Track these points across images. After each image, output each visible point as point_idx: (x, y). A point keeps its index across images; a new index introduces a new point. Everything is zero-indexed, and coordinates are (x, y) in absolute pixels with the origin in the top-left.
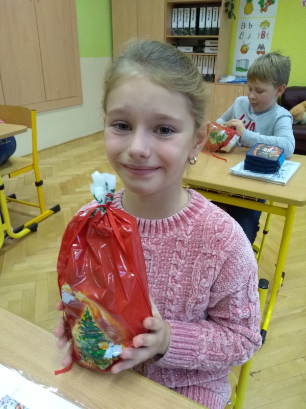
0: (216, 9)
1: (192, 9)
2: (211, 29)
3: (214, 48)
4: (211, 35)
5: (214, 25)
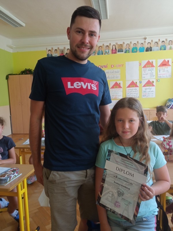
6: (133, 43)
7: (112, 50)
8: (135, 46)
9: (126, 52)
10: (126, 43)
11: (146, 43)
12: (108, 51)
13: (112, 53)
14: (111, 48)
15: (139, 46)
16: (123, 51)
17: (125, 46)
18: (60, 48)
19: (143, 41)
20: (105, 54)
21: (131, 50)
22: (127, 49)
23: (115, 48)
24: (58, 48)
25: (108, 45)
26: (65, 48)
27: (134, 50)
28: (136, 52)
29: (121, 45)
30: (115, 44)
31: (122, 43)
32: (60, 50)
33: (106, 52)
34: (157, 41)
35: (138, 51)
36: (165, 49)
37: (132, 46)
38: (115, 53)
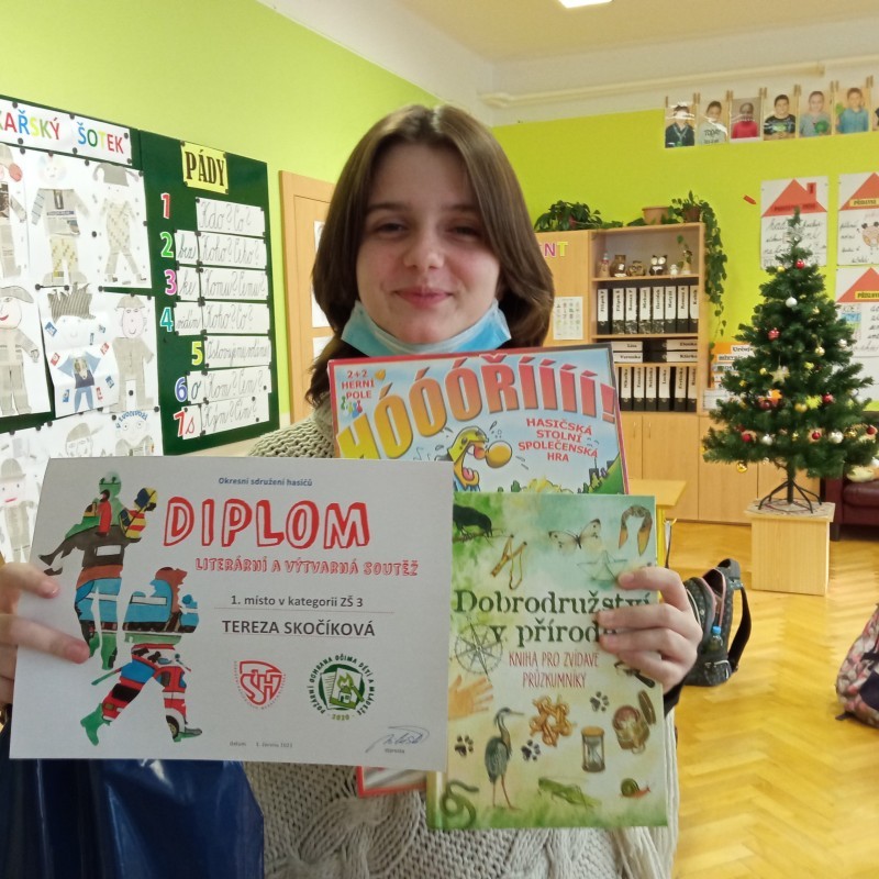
0: (683, 290)
1: (642, 290)
2: (676, 320)
3: (690, 353)
4: (676, 332)
5: (683, 315)
18: (736, 96)
24: (729, 95)
32: (735, 102)
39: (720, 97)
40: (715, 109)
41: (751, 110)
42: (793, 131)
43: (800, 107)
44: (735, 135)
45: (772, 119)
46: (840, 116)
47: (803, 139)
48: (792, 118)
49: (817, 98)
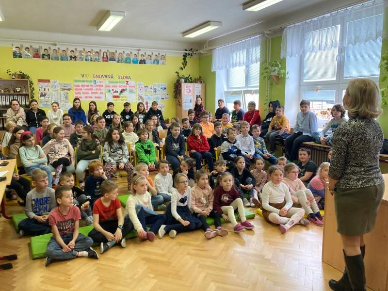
6: (126, 53)
7: (103, 57)
8: (128, 57)
9: (118, 62)
10: (118, 52)
11: (140, 55)
12: (98, 59)
13: (103, 61)
14: (102, 55)
15: (132, 57)
16: (115, 61)
17: (117, 55)
18: (33, 47)
19: (136, 53)
20: (94, 61)
21: (124, 60)
22: (120, 58)
23: (107, 56)
24: (31, 46)
25: (98, 51)
26: (41, 47)
27: (128, 61)
28: (130, 63)
29: (113, 53)
30: (106, 51)
31: (114, 51)
33: (96, 59)
34: (150, 54)
35: (132, 62)
36: (158, 63)
37: (125, 56)
38: (107, 61)
39: (29, 47)
40: (28, 49)
41: (38, 51)
42: (50, 58)
43: (51, 52)
44: (34, 57)
45: (43, 55)
46: (61, 56)
47: (52, 61)
48: (49, 55)
49: (55, 51)
